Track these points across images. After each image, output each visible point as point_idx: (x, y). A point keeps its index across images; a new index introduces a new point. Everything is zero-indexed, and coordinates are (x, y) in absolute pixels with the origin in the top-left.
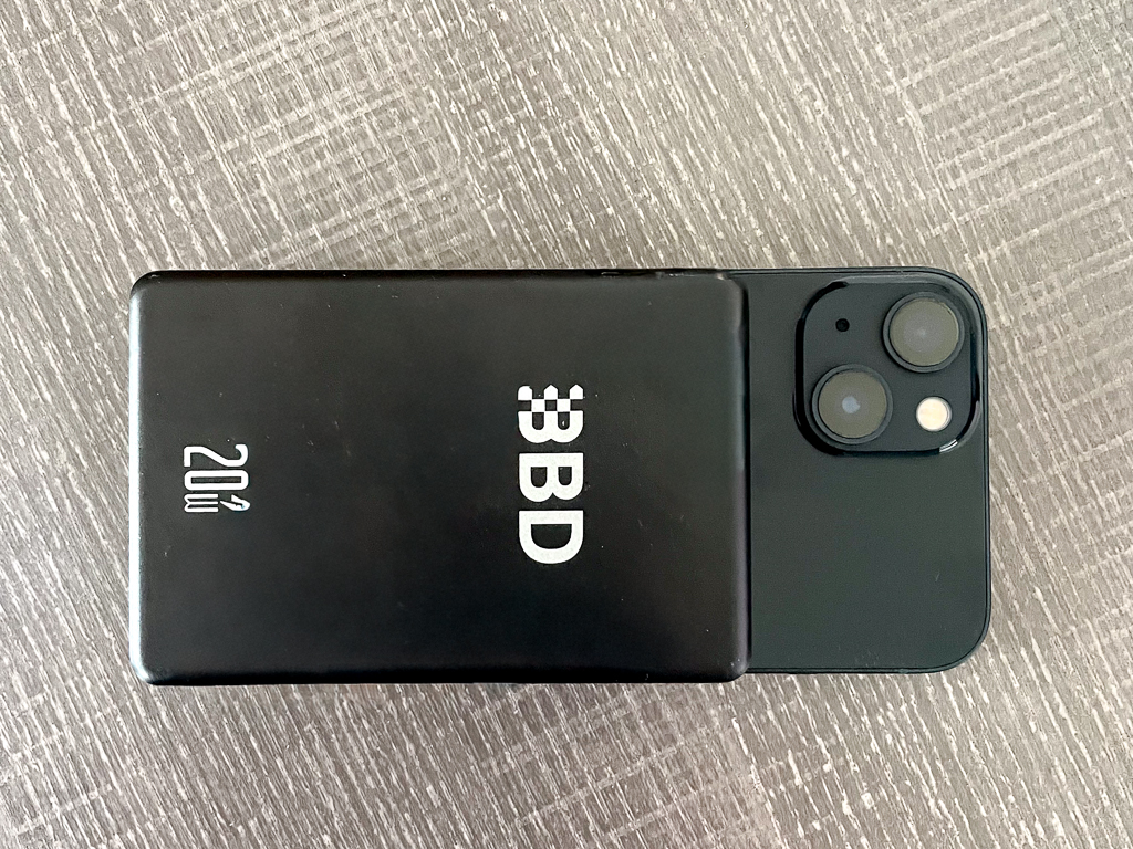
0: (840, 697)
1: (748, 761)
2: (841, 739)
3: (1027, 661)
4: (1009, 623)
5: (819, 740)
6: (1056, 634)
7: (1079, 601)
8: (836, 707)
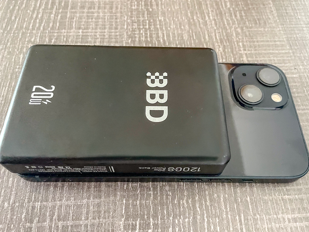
0: (165, 207)
1: (123, 216)
2: (159, 222)
3: (238, 221)
4: (235, 204)
5: (151, 219)
6: (251, 216)
7: (263, 207)
8: (162, 209)
